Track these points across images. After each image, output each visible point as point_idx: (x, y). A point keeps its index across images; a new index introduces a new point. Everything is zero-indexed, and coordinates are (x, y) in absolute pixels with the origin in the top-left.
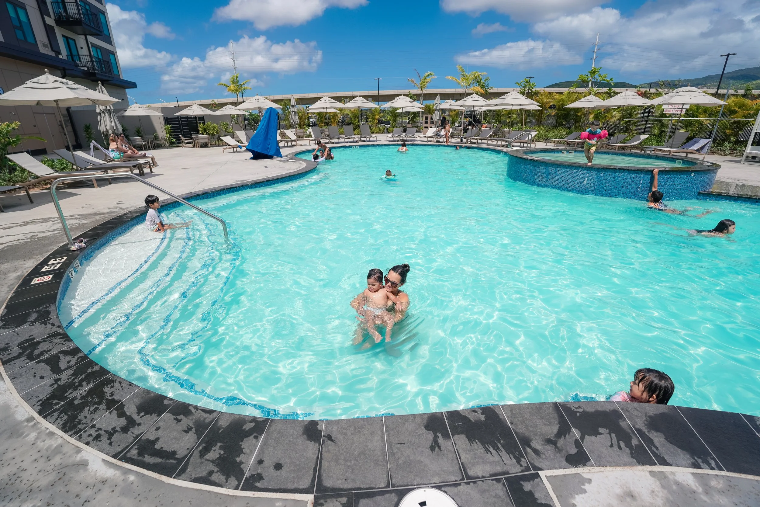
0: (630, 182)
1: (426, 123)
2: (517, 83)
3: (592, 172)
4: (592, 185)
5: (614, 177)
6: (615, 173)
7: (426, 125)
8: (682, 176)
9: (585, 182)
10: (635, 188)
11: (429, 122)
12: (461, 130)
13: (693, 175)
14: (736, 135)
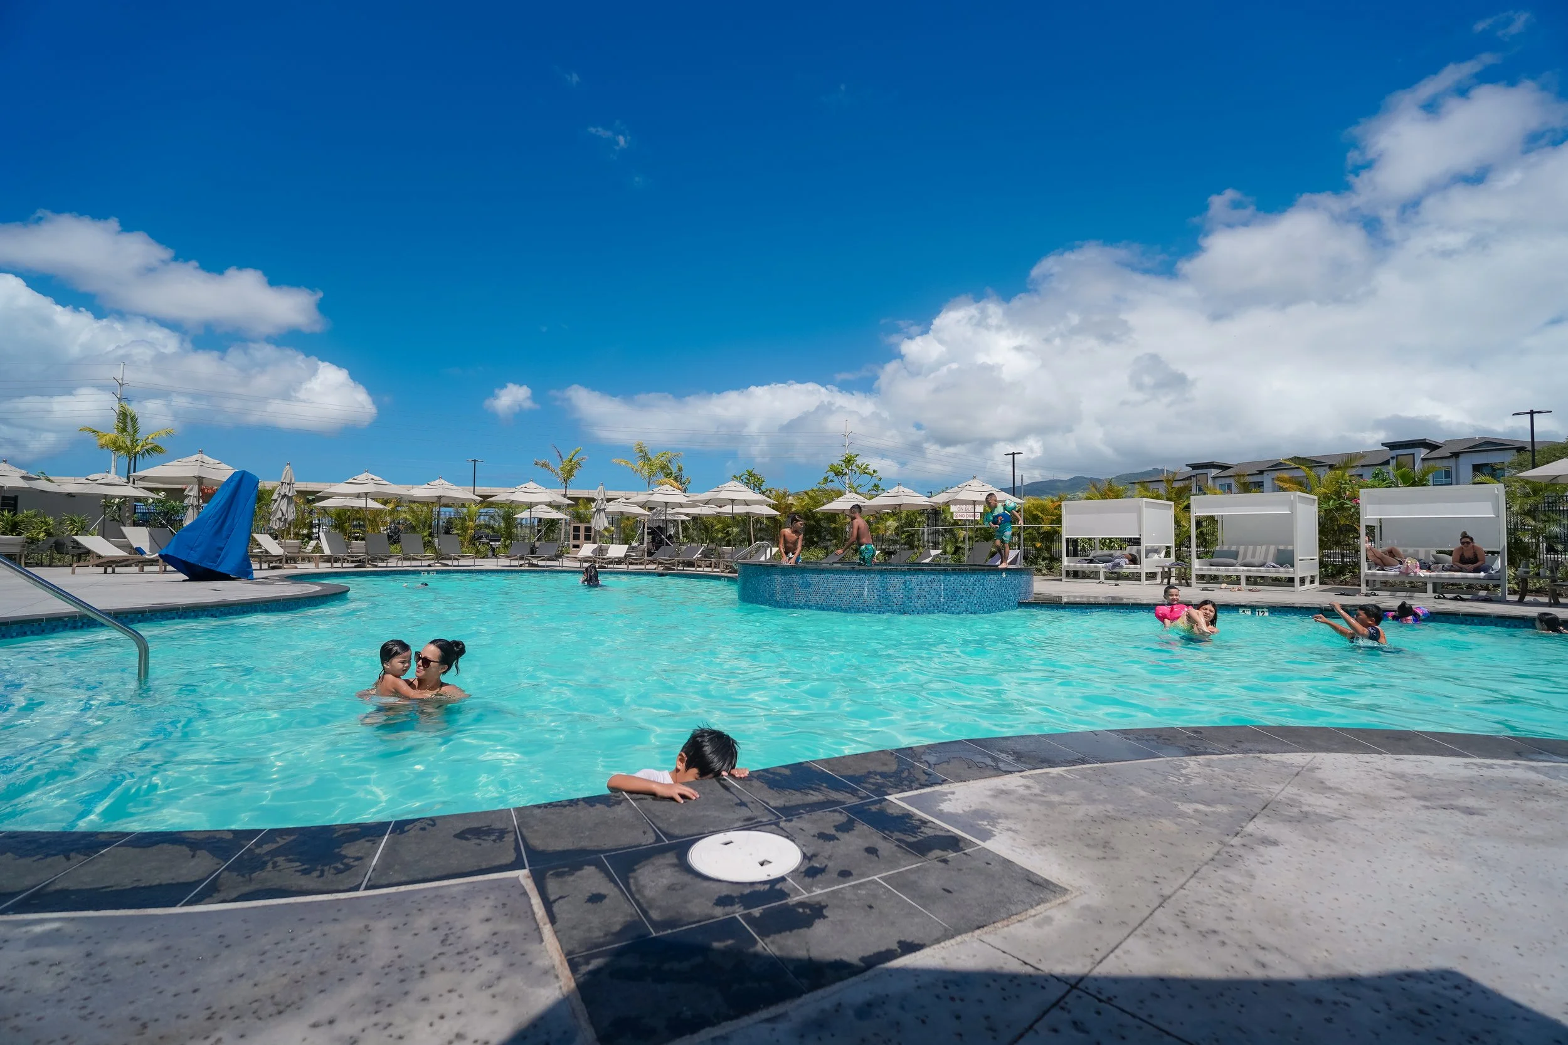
0: (927, 589)
1: (576, 537)
2: (735, 477)
3: (872, 576)
4: (876, 597)
5: (905, 583)
6: (905, 576)
7: (576, 542)
8: (991, 576)
9: (865, 593)
10: (936, 597)
11: (582, 537)
12: (644, 551)
13: (1004, 575)
14: (1049, 549)
